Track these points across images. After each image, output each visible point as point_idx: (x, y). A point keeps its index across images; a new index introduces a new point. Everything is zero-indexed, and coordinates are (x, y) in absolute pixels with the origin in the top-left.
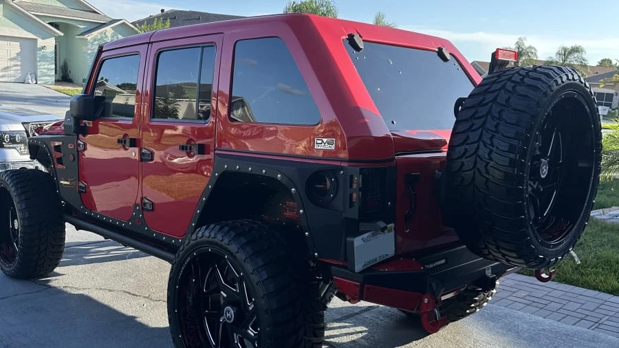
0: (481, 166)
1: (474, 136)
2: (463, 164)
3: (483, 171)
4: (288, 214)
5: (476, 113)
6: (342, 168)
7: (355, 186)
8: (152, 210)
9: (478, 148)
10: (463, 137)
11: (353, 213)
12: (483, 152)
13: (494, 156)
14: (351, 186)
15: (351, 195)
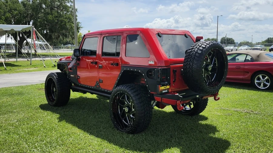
0: (191, 67)
1: (189, 60)
2: (187, 67)
3: (191, 68)
4: (142, 82)
5: (190, 54)
6: (156, 69)
7: (159, 73)
8: (102, 83)
9: (190, 63)
10: (187, 60)
11: (159, 80)
12: (191, 64)
13: (194, 64)
14: (158, 73)
15: (158, 75)
